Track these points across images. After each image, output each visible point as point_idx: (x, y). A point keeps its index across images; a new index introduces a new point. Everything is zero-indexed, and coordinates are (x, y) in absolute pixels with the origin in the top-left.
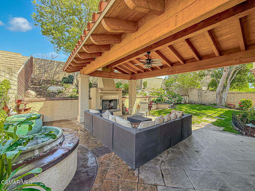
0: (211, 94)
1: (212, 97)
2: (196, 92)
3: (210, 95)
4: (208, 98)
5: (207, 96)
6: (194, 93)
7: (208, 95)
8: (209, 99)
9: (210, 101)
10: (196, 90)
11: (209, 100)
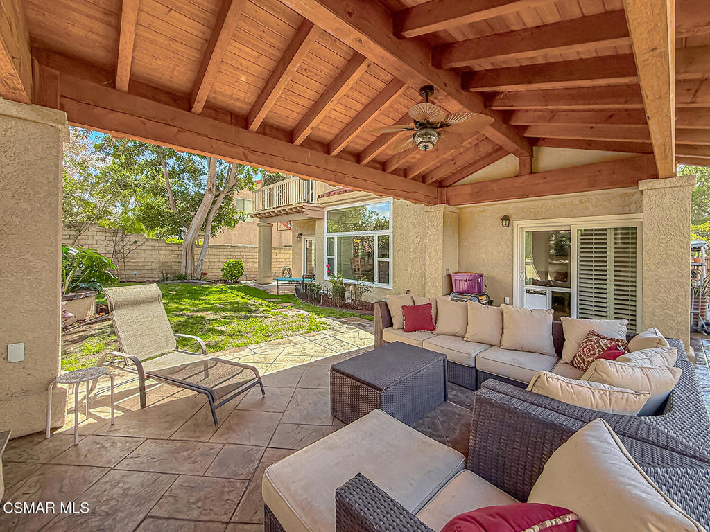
0: (150, 248)
1: (154, 256)
2: (96, 238)
3: (146, 252)
4: (140, 260)
5: (137, 253)
6: (90, 242)
7: (142, 252)
8: (146, 264)
9: (146, 268)
10: (99, 234)
11: (144, 266)
